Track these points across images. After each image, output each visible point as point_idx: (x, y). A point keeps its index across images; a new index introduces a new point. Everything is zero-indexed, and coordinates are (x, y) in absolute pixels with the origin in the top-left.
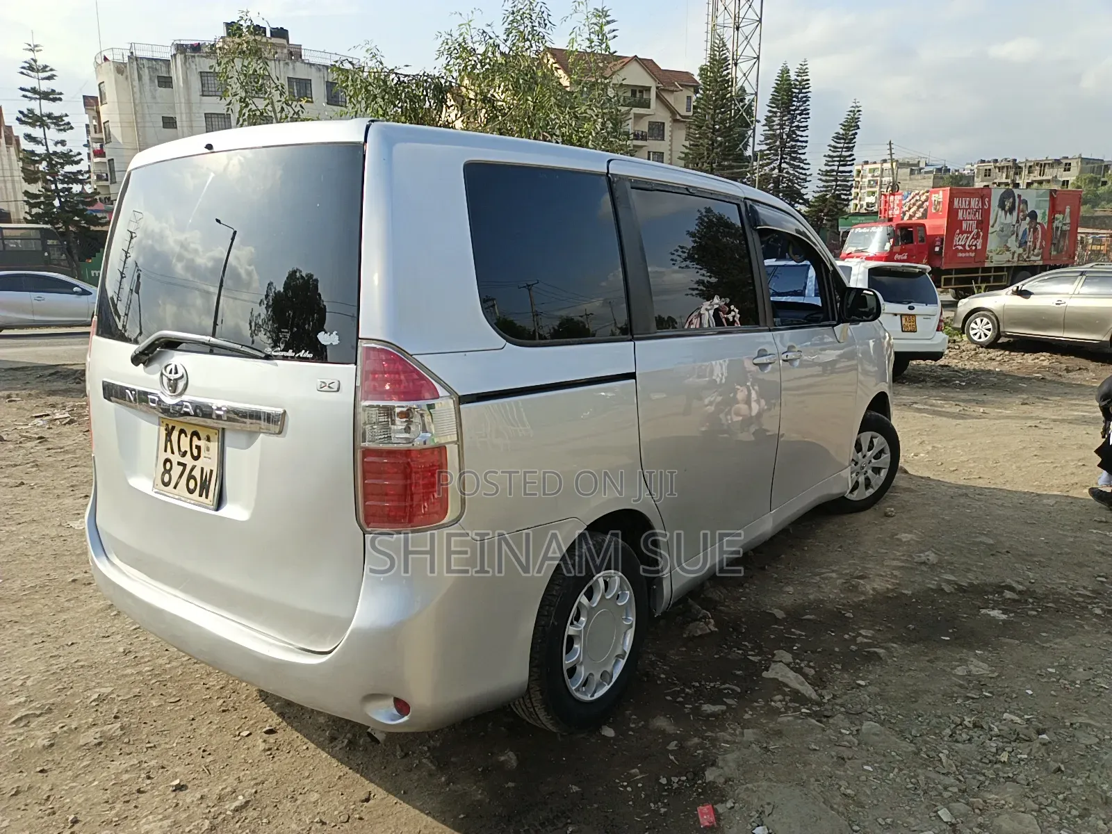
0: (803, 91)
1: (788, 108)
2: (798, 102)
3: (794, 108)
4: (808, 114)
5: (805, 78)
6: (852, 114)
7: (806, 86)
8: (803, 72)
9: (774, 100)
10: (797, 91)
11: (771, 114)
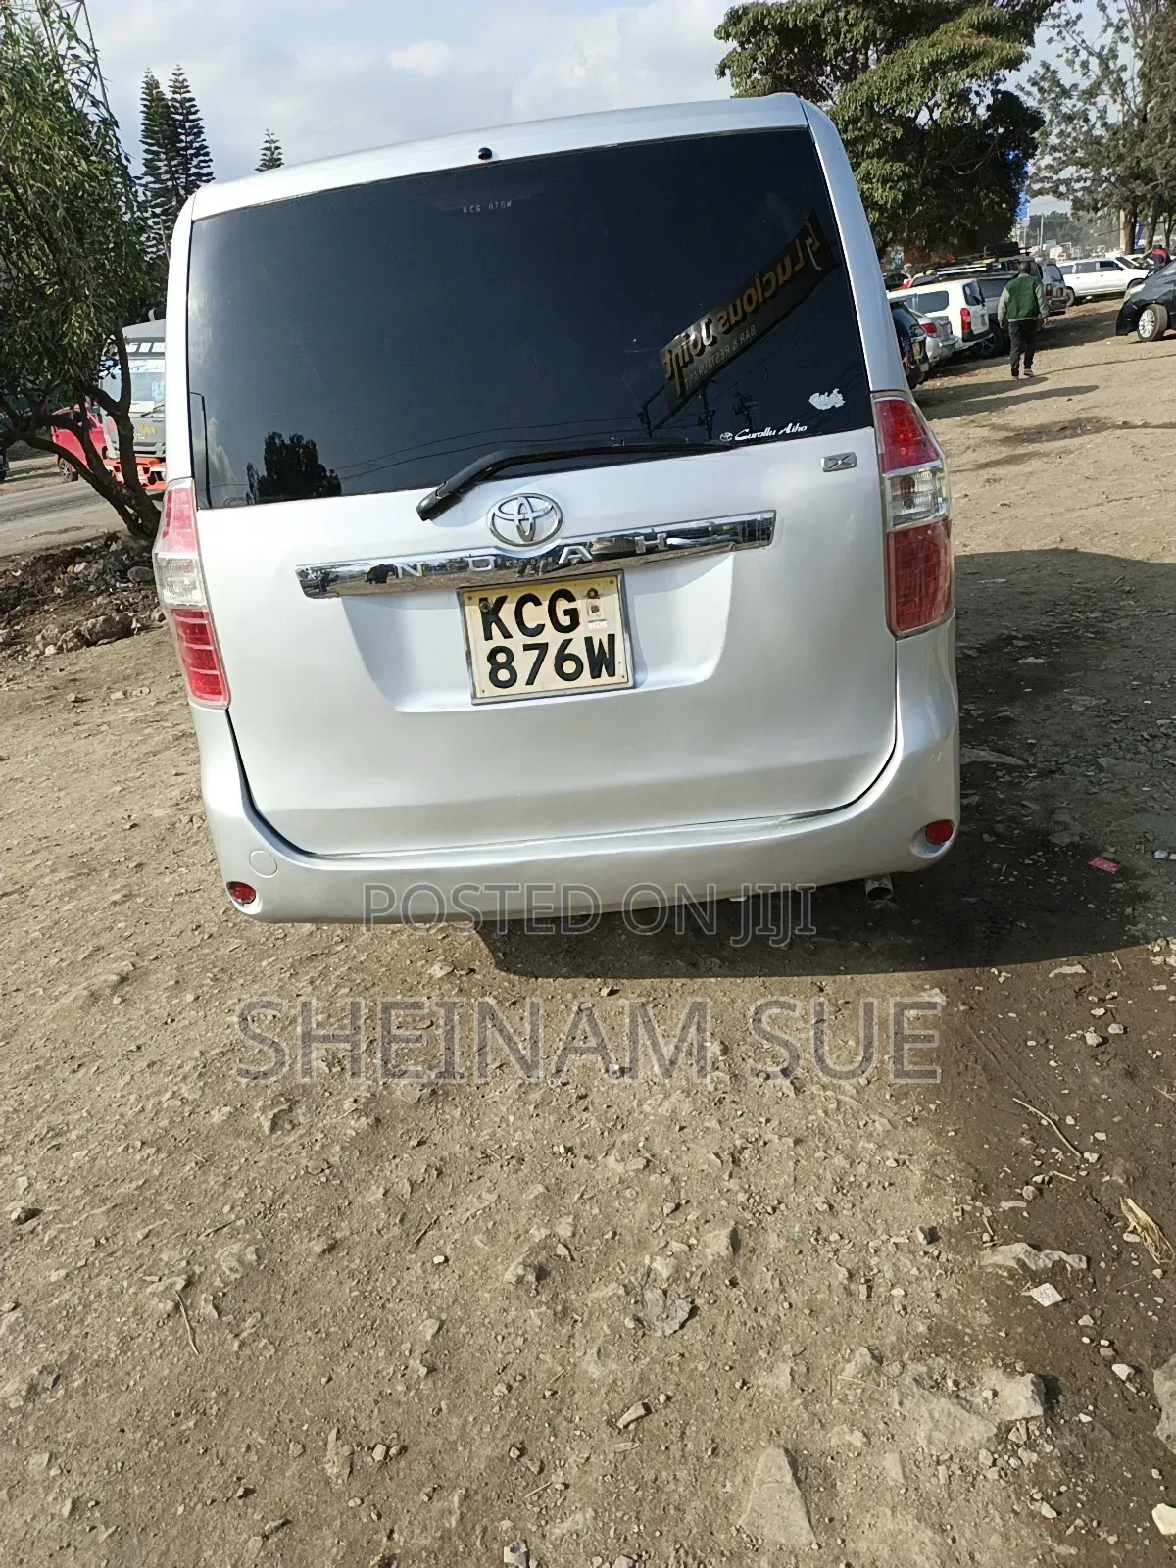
0: (191, 117)
1: (174, 145)
2: (187, 135)
3: (183, 145)
4: (207, 154)
5: (187, 96)
6: (268, 153)
7: (193, 109)
8: (180, 86)
9: (148, 133)
10: (180, 117)
11: (150, 156)
